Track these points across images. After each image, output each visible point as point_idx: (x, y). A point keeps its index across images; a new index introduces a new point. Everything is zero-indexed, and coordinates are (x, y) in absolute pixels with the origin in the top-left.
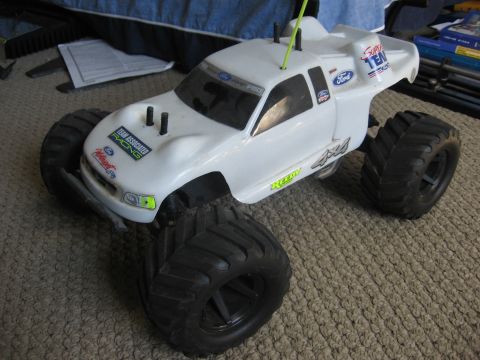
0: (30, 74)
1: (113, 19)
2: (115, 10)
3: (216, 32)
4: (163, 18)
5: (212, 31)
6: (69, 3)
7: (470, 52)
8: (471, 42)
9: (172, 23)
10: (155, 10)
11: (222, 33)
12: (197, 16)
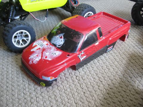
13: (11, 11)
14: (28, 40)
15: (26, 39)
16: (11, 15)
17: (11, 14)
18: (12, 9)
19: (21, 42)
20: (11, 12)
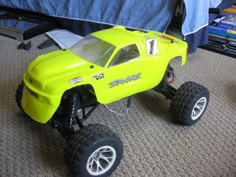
0: (40, 47)
1: (76, 20)
2: (77, 16)
3: (132, 27)
4: (104, 20)
5: (130, 26)
6: (51, 13)
7: (233, 32)
8: (232, 27)
9: (108, 22)
10: (99, 16)
11: (135, 27)
12: (122, 19)
13: (73, 104)
14: (110, 160)
15: (108, 159)
16: (73, 112)
17: (73, 109)
18: (75, 100)
19: (98, 164)
20: (74, 106)
